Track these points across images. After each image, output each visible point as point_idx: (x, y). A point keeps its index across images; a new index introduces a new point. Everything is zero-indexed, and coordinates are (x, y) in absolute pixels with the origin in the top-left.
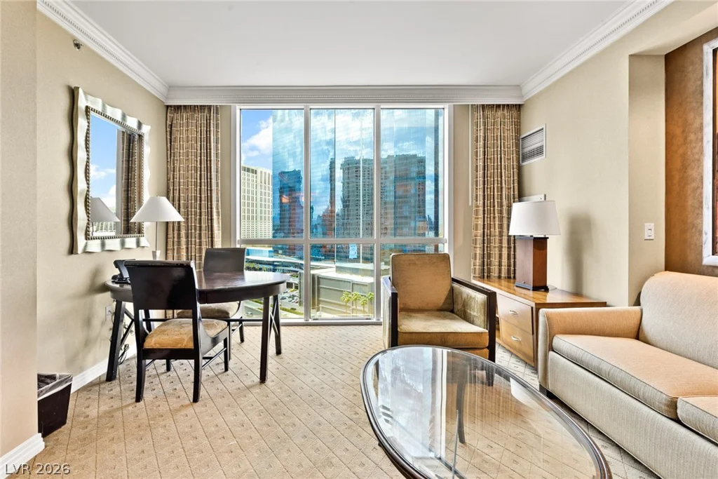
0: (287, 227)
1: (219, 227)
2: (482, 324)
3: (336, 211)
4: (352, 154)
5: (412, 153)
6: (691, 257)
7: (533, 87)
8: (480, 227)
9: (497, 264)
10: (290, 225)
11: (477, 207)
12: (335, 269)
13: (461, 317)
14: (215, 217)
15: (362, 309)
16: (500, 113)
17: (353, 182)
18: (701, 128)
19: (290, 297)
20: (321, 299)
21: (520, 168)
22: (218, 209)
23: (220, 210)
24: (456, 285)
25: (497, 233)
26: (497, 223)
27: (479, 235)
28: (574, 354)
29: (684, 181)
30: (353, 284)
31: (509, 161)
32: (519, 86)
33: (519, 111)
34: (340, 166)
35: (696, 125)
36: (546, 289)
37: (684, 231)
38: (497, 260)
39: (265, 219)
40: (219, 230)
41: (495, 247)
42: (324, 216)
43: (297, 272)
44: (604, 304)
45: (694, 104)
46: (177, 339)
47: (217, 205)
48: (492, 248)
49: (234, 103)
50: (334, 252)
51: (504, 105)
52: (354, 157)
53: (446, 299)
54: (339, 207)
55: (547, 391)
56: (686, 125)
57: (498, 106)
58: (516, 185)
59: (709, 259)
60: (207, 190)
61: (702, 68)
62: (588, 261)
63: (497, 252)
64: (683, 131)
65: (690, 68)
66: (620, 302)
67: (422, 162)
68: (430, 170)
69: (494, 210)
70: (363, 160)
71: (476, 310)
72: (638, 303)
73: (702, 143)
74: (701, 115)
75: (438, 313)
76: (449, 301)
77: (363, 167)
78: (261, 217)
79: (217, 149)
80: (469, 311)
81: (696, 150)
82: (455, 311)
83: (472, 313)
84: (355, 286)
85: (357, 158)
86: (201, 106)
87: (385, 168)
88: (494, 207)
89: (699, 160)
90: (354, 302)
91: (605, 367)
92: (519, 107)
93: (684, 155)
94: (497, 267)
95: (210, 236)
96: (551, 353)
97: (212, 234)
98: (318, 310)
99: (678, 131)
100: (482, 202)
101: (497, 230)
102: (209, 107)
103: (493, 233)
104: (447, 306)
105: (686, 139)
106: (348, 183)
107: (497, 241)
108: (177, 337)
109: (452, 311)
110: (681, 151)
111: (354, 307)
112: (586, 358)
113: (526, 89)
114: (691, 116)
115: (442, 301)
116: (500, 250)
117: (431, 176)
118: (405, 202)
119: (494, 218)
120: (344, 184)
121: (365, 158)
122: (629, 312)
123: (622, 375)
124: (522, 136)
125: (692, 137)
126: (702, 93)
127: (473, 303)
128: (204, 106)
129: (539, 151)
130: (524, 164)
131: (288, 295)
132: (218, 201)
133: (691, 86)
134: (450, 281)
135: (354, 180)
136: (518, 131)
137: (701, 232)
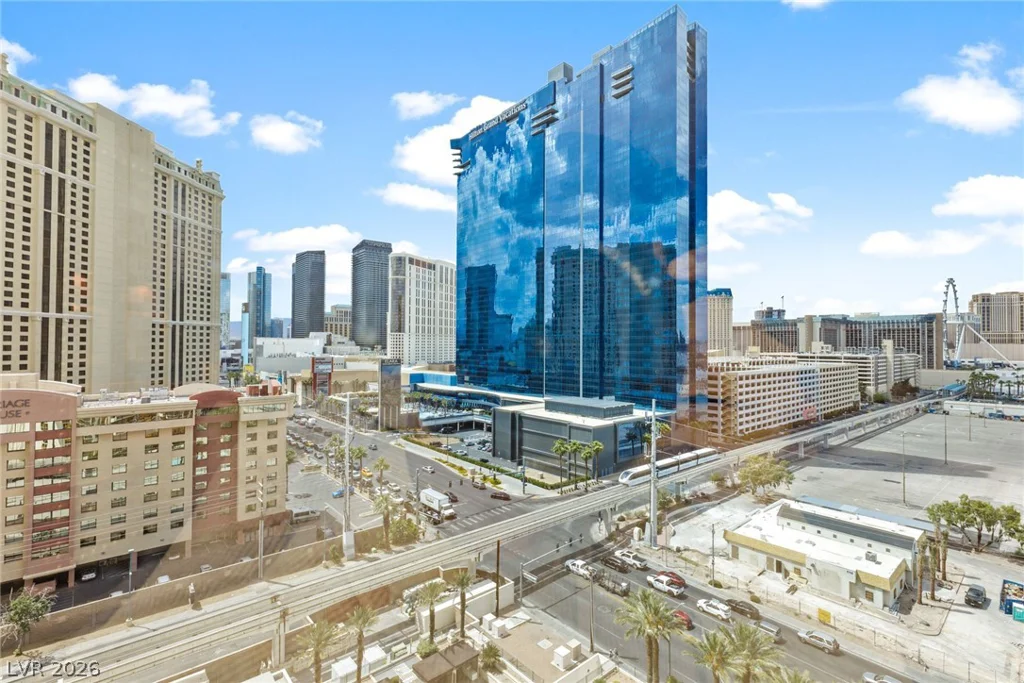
0: (476, 343)
3: (546, 321)
4: (568, 242)
10: (480, 342)
12: (543, 405)
15: (583, 464)
17: (569, 281)
19: (480, 443)
20: (524, 447)
30: (570, 427)
34: (550, 259)
39: (446, 332)
42: (528, 328)
43: (490, 407)
50: (542, 380)
52: (571, 246)
54: (548, 315)
67: (670, 252)
70: (584, 250)
77: (584, 260)
78: (441, 329)
84: (573, 431)
85: (576, 247)
90: (572, 455)
98: (520, 464)
106: (562, 283)
111: (573, 461)
120: (556, 284)
121: (586, 247)
131: (478, 440)
135: (571, 278)
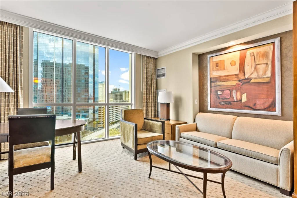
1: (22, 96)
2: (160, 132)
3: (38, 88)
4: (49, 59)
5: (82, 64)
6: (205, 108)
7: (162, 54)
8: (145, 99)
9: (151, 112)
11: (144, 92)
13: (149, 131)
14: (20, 90)
16: (151, 60)
17: (49, 74)
18: (207, 75)
21: (156, 80)
22: (21, 85)
23: (23, 86)
24: (146, 121)
25: (151, 102)
26: (150, 98)
27: (145, 102)
28: (188, 137)
29: (203, 89)
31: (153, 77)
32: (157, 52)
33: (156, 60)
34: (40, 64)
35: (206, 75)
36: (170, 120)
37: (203, 102)
38: (151, 111)
40: (22, 98)
41: (150, 107)
44: (186, 123)
45: (205, 69)
46: (39, 159)
47: (21, 83)
48: (149, 107)
49: (32, 27)
51: (152, 57)
52: (50, 61)
53: (143, 125)
55: (179, 150)
56: (203, 74)
57: (150, 57)
58: (156, 85)
59: (209, 109)
60: (14, 74)
61: (207, 61)
62: (181, 110)
63: (151, 108)
64: (203, 76)
65: (204, 60)
66: (190, 122)
67: (87, 68)
68: (91, 72)
69: (149, 93)
70: (56, 63)
71: (157, 128)
72: (194, 121)
73: (207, 80)
74: (207, 73)
75: (141, 131)
76: (144, 126)
77: (55, 67)
79: (21, 51)
80: (153, 129)
81: (206, 81)
82: (146, 129)
83: (155, 129)
85: (52, 62)
86: (9, 23)
87: (68, 69)
88: (149, 92)
89: (206, 84)
91: (198, 139)
92: (156, 59)
93: (203, 82)
94: (151, 114)
95: (16, 101)
96: (180, 138)
97: (17, 100)
99: (202, 76)
100: (146, 90)
101: (151, 101)
102: (16, 26)
103: (149, 102)
104: (143, 128)
105: (203, 78)
106: (46, 74)
107: (151, 104)
108: (38, 158)
109: (145, 130)
110: (202, 81)
112: (192, 137)
113: (159, 54)
114: (205, 72)
115: (142, 127)
116: (152, 108)
117: (91, 75)
118: (79, 86)
119: (149, 96)
120: (43, 74)
121: (56, 62)
122: (194, 124)
123: (203, 140)
124: (157, 69)
125: (205, 78)
126: (207, 67)
127: (155, 126)
128: (13, 24)
129: (164, 75)
130: (158, 78)
132: (21, 81)
133: (205, 65)
134: (144, 119)
136: (156, 67)
137: (207, 102)
